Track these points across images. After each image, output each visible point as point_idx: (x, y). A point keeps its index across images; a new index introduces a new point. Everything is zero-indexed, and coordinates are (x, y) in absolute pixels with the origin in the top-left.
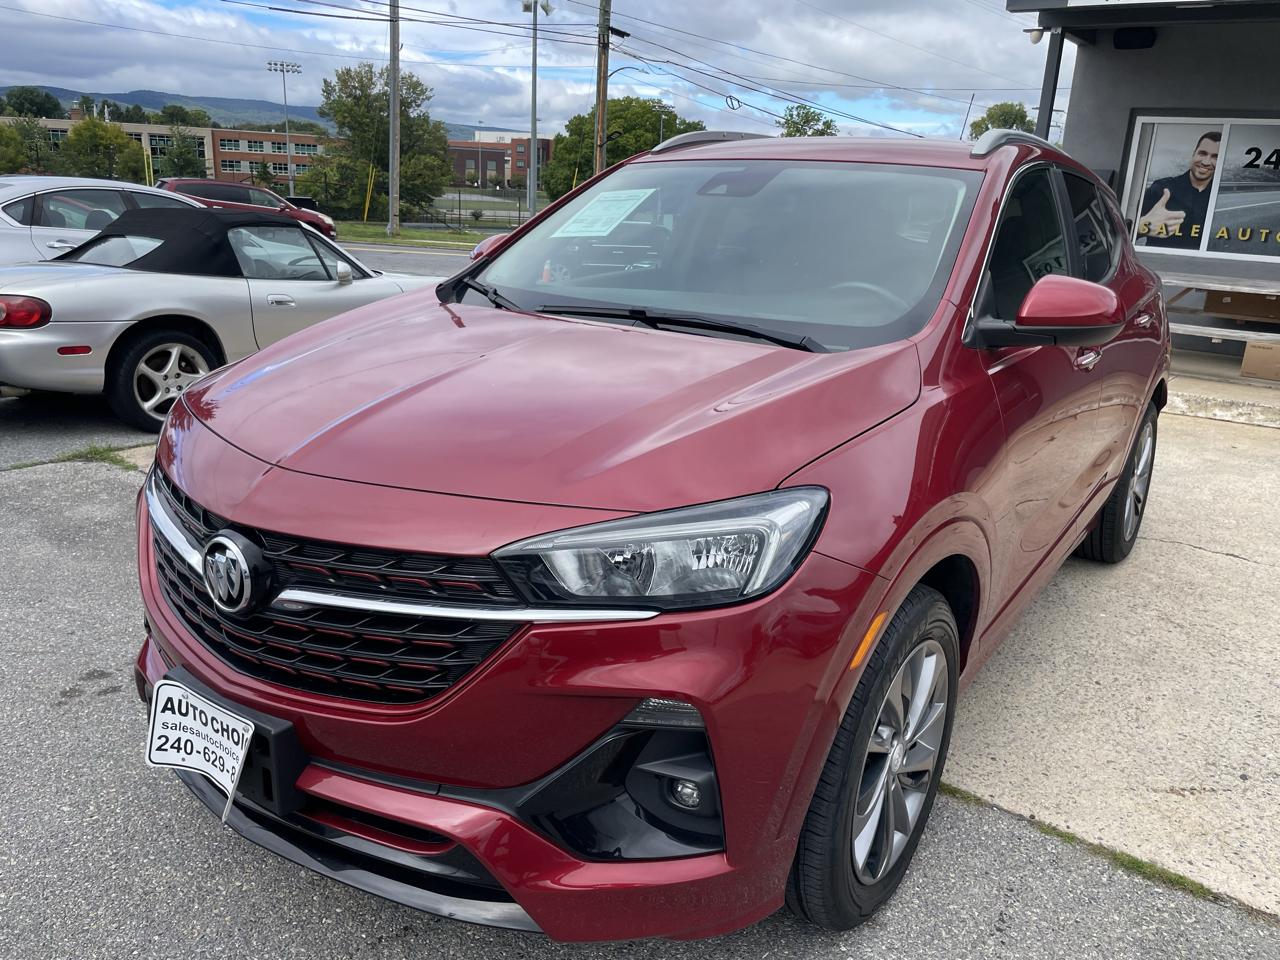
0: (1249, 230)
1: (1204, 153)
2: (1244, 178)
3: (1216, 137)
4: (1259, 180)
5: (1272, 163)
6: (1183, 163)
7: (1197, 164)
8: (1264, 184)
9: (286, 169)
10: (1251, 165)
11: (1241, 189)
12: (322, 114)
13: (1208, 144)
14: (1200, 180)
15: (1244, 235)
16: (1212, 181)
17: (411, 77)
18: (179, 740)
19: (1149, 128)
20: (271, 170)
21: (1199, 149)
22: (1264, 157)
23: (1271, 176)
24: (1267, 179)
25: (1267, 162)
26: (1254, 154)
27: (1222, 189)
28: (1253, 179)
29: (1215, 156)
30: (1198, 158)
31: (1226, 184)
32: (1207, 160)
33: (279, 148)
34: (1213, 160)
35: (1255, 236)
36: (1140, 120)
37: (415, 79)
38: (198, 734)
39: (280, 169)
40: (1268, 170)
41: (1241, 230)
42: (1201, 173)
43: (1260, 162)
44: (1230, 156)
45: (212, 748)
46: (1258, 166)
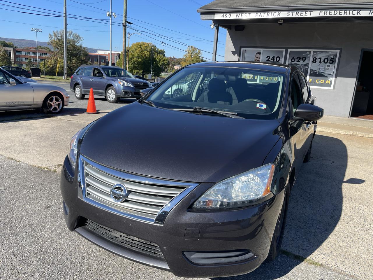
5: (272, 60)
9: (37, 60)
12: (49, 44)
17: (76, 34)
20: (32, 60)
22: (271, 58)
25: (271, 60)
26: (268, 57)
33: (35, 54)
37: (77, 35)
39: (35, 60)
40: (272, 62)
43: (270, 60)
46: (269, 61)
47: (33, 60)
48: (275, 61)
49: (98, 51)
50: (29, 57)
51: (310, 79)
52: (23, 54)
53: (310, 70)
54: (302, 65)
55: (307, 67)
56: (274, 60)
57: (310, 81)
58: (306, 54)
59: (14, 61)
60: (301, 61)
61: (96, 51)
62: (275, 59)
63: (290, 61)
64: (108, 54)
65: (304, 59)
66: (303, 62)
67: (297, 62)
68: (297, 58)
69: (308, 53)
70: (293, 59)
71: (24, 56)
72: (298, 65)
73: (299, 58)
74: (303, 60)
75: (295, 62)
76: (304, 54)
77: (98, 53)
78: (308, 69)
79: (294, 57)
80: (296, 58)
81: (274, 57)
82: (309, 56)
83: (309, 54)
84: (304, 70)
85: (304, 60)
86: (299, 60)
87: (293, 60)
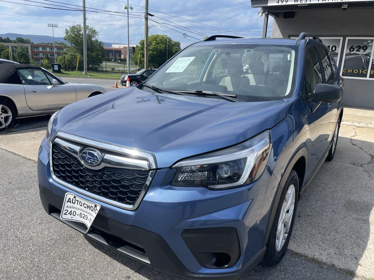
49: (113, 45)
51: (372, 71)
53: (373, 61)
54: (362, 54)
55: (368, 57)
57: (372, 72)
58: (367, 42)
59: (31, 57)
60: (362, 51)
61: (111, 44)
63: (348, 51)
64: (122, 48)
65: (365, 48)
66: (364, 51)
67: (356, 51)
68: (357, 47)
69: (369, 41)
70: (351, 48)
72: (358, 54)
73: (358, 48)
74: (363, 49)
75: (354, 52)
76: (365, 43)
77: (113, 47)
78: (370, 59)
79: (353, 46)
80: (355, 47)
82: (370, 44)
83: (370, 43)
84: (364, 60)
85: (365, 50)
86: (359, 49)
87: (352, 50)
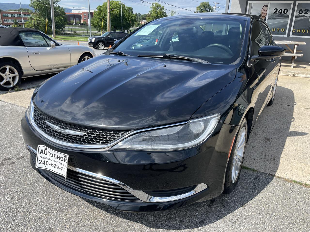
0: (275, 29)
1: (264, 10)
2: (273, 16)
3: (267, 6)
4: (277, 16)
5: (280, 12)
6: (259, 13)
7: (263, 13)
8: (277, 17)
10: (275, 13)
11: (273, 19)
13: (265, 8)
14: (263, 17)
15: (273, 30)
16: (266, 17)
18: (44, 161)
19: (251, 4)
20: (17, 21)
21: (263, 9)
22: (278, 11)
23: (280, 15)
24: (279, 16)
25: (279, 12)
26: (276, 10)
27: (268, 19)
28: (276, 16)
29: (267, 11)
30: (263, 11)
31: (269, 18)
32: (265, 12)
34: (266, 12)
35: (276, 30)
36: (249, 2)
38: (50, 159)
40: (279, 14)
41: (273, 29)
42: (264, 15)
43: (277, 12)
44: (270, 11)
45: (54, 163)
46: (277, 13)
47: (19, 21)
48: (283, 13)
50: (14, 18)
52: (10, 15)
56: (281, 12)
62: (283, 11)
71: (10, 18)
81: (281, 9)
